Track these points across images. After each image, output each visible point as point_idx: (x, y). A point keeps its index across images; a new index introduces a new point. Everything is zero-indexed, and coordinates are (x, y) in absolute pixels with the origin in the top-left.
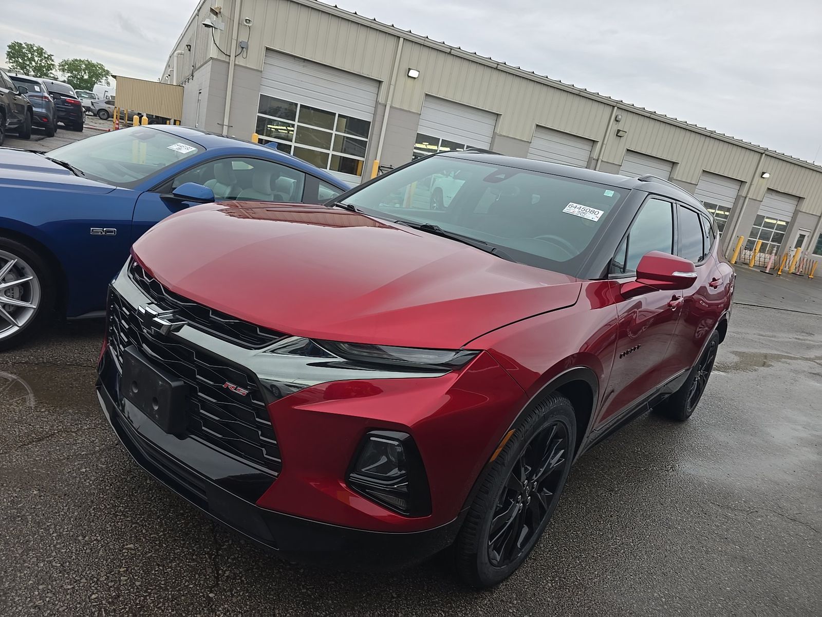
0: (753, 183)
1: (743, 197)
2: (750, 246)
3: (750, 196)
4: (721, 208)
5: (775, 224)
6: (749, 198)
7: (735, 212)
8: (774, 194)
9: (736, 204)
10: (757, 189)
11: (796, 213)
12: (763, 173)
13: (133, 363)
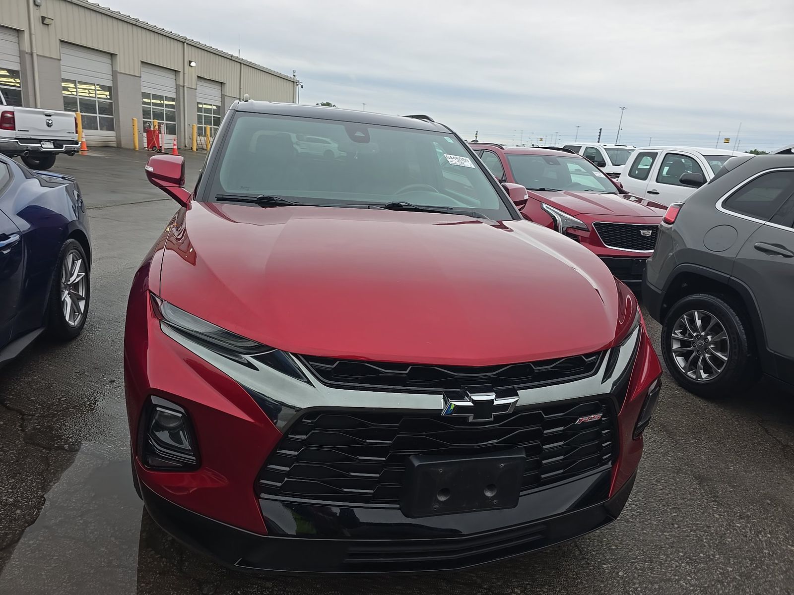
0: (185, 72)
1: (181, 86)
2: (201, 132)
3: (186, 85)
4: (168, 99)
5: (211, 109)
6: (187, 87)
7: (180, 102)
8: (203, 81)
9: (177, 93)
10: (190, 79)
11: (223, 97)
12: (190, 62)
13: (441, 470)
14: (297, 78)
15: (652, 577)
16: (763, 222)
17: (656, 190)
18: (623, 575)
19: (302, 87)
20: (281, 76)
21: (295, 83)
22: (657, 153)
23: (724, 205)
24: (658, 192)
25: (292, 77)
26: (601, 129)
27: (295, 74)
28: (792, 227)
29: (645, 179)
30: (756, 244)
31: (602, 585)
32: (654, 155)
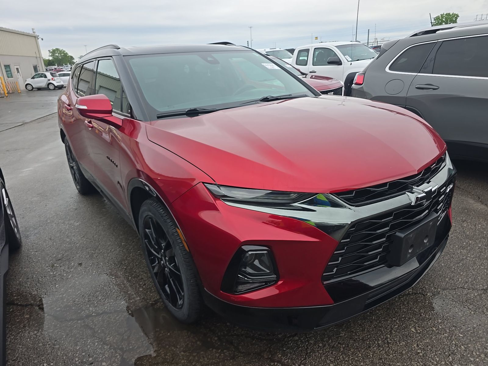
13: (411, 235)
14: (37, 34)
15: (456, 261)
16: (416, 74)
17: (314, 71)
18: (444, 265)
19: (42, 39)
20: (24, 34)
21: (36, 37)
22: (309, 50)
23: (390, 68)
24: (315, 71)
25: (32, 33)
26: (248, 41)
27: (34, 31)
28: (432, 74)
29: (306, 65)
30: (416, 86)
31: (441, 273)
32: (307, 51)
